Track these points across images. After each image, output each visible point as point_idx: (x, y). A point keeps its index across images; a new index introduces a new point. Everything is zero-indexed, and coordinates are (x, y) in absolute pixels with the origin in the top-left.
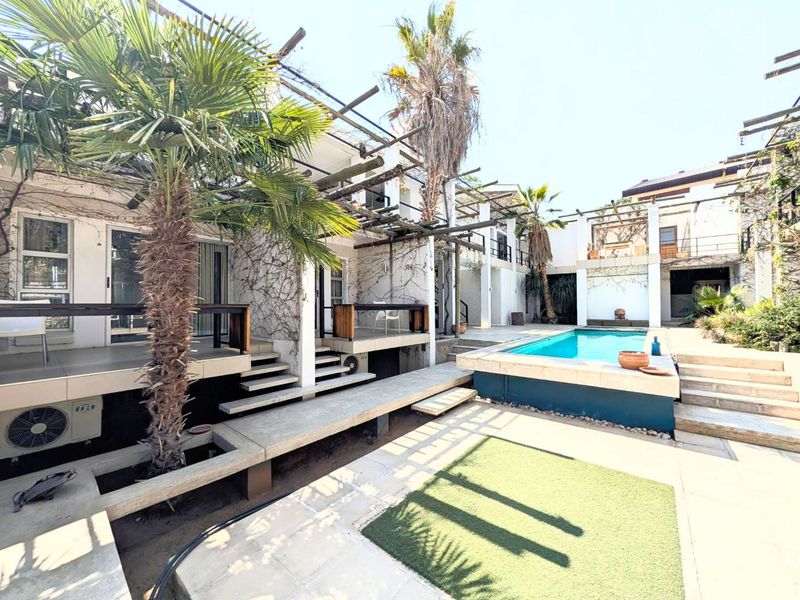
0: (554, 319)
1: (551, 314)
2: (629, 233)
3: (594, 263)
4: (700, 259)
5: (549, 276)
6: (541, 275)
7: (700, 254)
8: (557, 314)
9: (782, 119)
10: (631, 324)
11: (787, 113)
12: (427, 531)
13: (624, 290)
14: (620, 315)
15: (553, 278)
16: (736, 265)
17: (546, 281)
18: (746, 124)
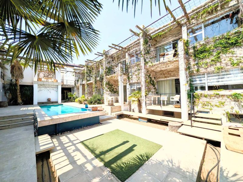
0: (21, 103)
1: (20, 101)
2: (47, 75)
3: (40, 83)
4: (67, 85)
5: (20, 85)
6: (16, 85)
7: (68, 84)
8: (23, 101)
9: (90, 61)
10: (53, 103)
11: (91, 61)
12: (125, 163)
13: (50, 92)
14: (49, 100)
15: (22, 86)
16: (73, 88)
17: (19, 88)
18: (87, 60)
